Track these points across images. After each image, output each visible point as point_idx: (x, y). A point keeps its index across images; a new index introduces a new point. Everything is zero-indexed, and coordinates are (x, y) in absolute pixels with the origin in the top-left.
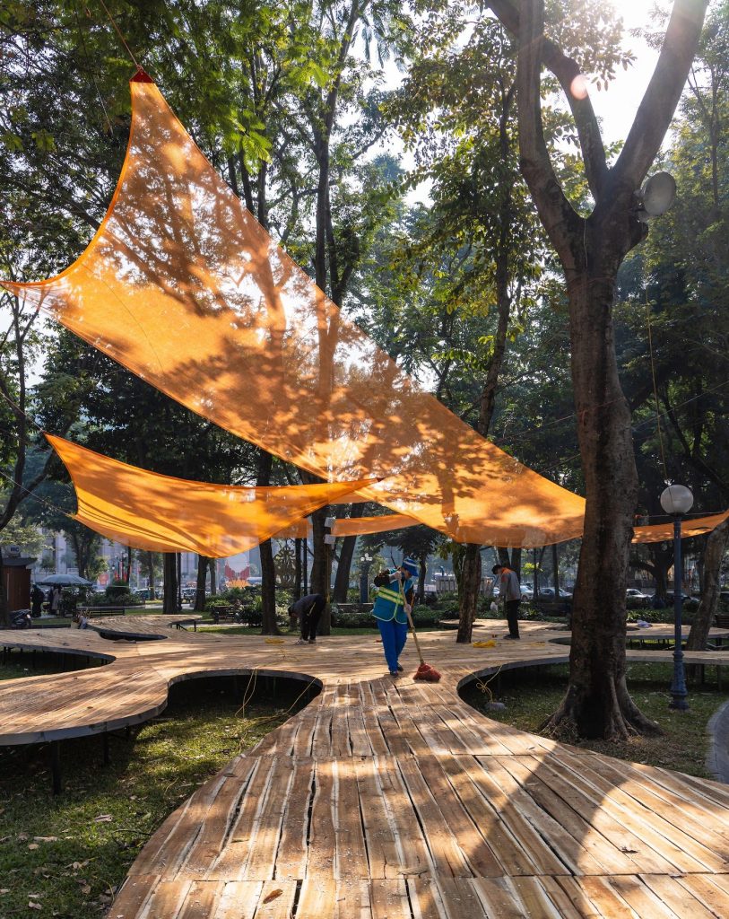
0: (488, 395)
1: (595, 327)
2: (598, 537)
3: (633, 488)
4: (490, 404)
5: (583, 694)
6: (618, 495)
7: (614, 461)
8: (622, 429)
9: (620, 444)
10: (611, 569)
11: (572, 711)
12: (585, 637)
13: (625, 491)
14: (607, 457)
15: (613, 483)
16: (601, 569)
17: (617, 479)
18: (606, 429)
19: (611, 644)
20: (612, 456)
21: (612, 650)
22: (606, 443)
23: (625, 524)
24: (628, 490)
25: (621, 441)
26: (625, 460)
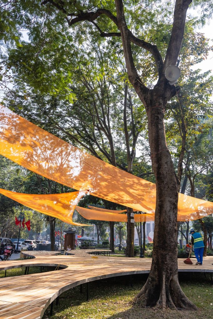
0: (180, 165)
1: (153, 125)
2: (159, 208)
3: (172, 185)
4: (181, 168)
5: (155, 283)
6: (166, 189)
7: (163, 175)
8: (166, 161)
9: (166, 168)
10: (164, 222)
11: (147, 291)
12: (155, 254)
13: (169, 187)
14: (161, 174)
15: (164, 184)
16: (160, 222)
17: (165, 182)
18: (160, 162)
19: (166, 258)
20: (163, 173)
21: (166, 261)
22: (160, 168)
23: (170, 202)
24: (170, 187)
25: (166, 166)
26: (169, 174)
